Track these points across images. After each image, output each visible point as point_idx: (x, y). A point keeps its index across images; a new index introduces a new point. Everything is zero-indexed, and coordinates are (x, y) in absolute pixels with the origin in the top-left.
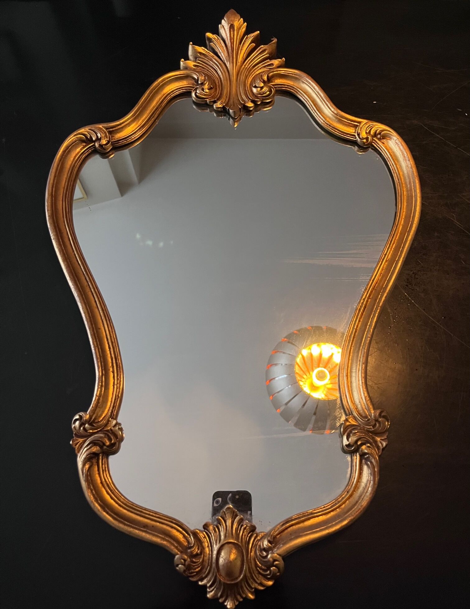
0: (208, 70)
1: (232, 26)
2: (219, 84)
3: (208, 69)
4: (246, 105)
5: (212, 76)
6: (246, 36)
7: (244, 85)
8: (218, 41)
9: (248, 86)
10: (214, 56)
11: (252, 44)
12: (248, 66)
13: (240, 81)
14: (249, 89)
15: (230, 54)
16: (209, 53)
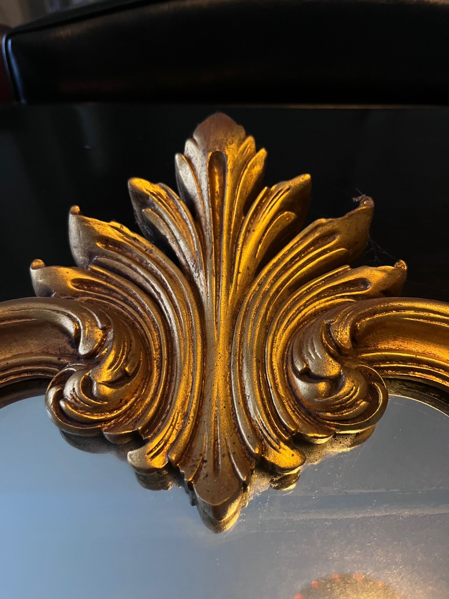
0: (125, 300)
1: (217, 158)
2: (161, 354)
3: (125, 295)
4: (267, 458)
5: (139, 323)
6: (266, 188)
7: (258, 361)
8: (171, 202)
9: (276, 367)
10: (151, 252)
11: (286, 213)
12: (272, 285)
13: (241, 344)
14: (278, 380)
15: (208, 243)
16: (135, 239)
